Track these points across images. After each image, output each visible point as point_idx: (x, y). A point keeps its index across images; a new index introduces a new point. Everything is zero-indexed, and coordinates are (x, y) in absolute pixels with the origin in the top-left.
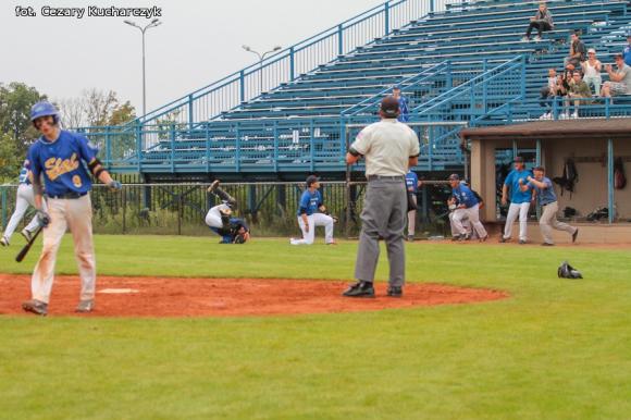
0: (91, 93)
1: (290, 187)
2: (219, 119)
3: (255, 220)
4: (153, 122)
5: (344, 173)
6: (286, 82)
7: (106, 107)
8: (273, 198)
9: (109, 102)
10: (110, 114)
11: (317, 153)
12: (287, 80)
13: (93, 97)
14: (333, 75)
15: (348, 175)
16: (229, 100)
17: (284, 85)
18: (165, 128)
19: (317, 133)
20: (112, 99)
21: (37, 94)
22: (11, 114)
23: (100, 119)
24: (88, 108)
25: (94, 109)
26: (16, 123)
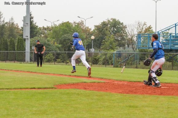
0: (138, 22)
7: (143, 27)
9: (143, 25)
10: (144, 29)
13: (139, 23)
18: (165, 35)
20: (145, 24)
21: (120, 22)
22: (111, 29)
23: (141, 31)
24: (137, 27)
25: (139, 28)
26: (113, 32)
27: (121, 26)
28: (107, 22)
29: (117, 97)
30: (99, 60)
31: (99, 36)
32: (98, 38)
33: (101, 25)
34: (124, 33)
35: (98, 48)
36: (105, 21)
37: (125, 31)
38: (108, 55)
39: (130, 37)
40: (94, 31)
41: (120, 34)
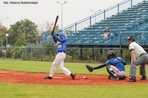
1: (103, 49)
2: (84, 30)
3: (94, 59)
4: (65, 30)
5: (119, 45)
6: (103, 20)
7: (51, 26)
8: (99, 52)
9: (52, 25)
10: (52, 28)
11: (112, 40)
12: (103, 19)
13: (47, 23)
14: (116, 18)
15: (120, 46)
16: (87, 25)
17: (102, 21)
18: (68, 32)
19: (112, 34)
21: (32, 22)
22: (24, 28)
23: (49, 29)
24: (46, 26)
25: (48, 27)
26: (26, 30)
27: (33, 25)
28: (21, 22)
29: (10, 87)
30: (12, 54)
31: (14, 34)
32: (13, 36)
33: (15, 24)
34: (35, 31)
35: (13, 44)
36: (19, 21)
37: (36, 30)
38: (20, 50)
39: (40, 35)
40: (10, 30)
41: (32, 32)
